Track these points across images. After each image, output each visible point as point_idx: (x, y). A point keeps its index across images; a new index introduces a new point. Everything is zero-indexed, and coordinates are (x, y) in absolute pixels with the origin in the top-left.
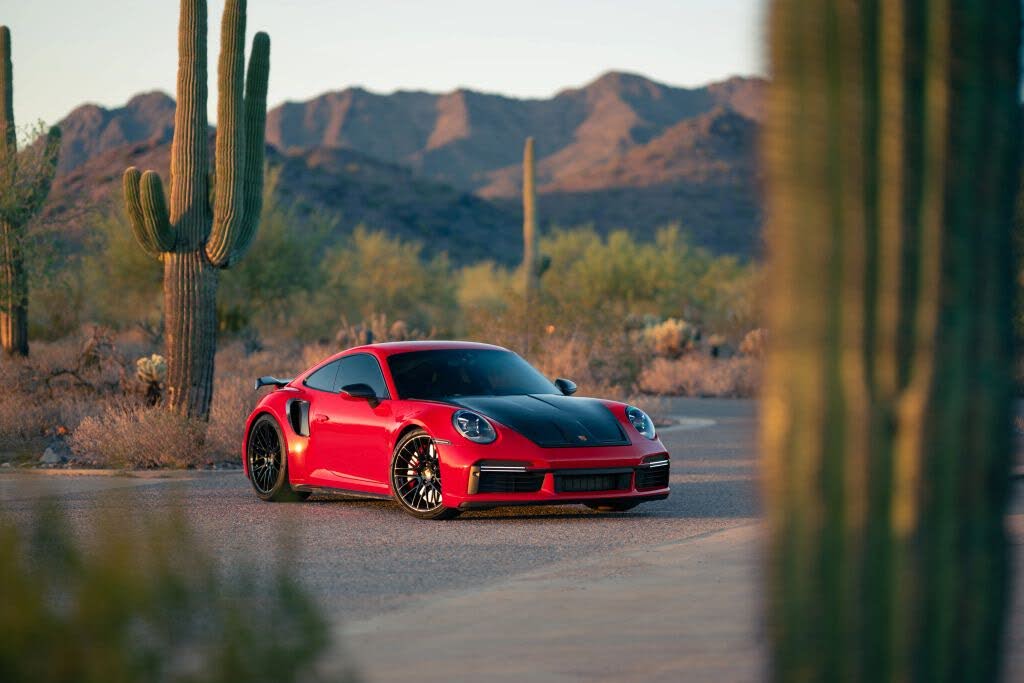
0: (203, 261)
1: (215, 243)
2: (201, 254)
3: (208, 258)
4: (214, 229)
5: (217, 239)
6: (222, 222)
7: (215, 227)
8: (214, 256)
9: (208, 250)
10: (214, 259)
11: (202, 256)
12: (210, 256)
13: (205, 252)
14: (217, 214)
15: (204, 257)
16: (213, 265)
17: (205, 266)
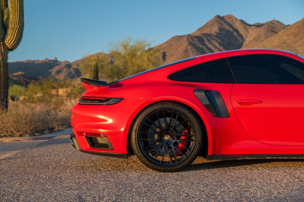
0: (4, 47)
1: (10, 39)
2: (3, 44)
3: (6, 45)
4: (9, 33)
5: (11, 37)
6: (13, 29)
7: (10, 31)
8: (9, 44)
9: (6, 42)
10: (9, 46)
11: (3, 45)
12: (7, 44)
13: (5, 43)
14: (10, 26)
15: (4, 45)
16: (8, 49)
17: (4, 49)
